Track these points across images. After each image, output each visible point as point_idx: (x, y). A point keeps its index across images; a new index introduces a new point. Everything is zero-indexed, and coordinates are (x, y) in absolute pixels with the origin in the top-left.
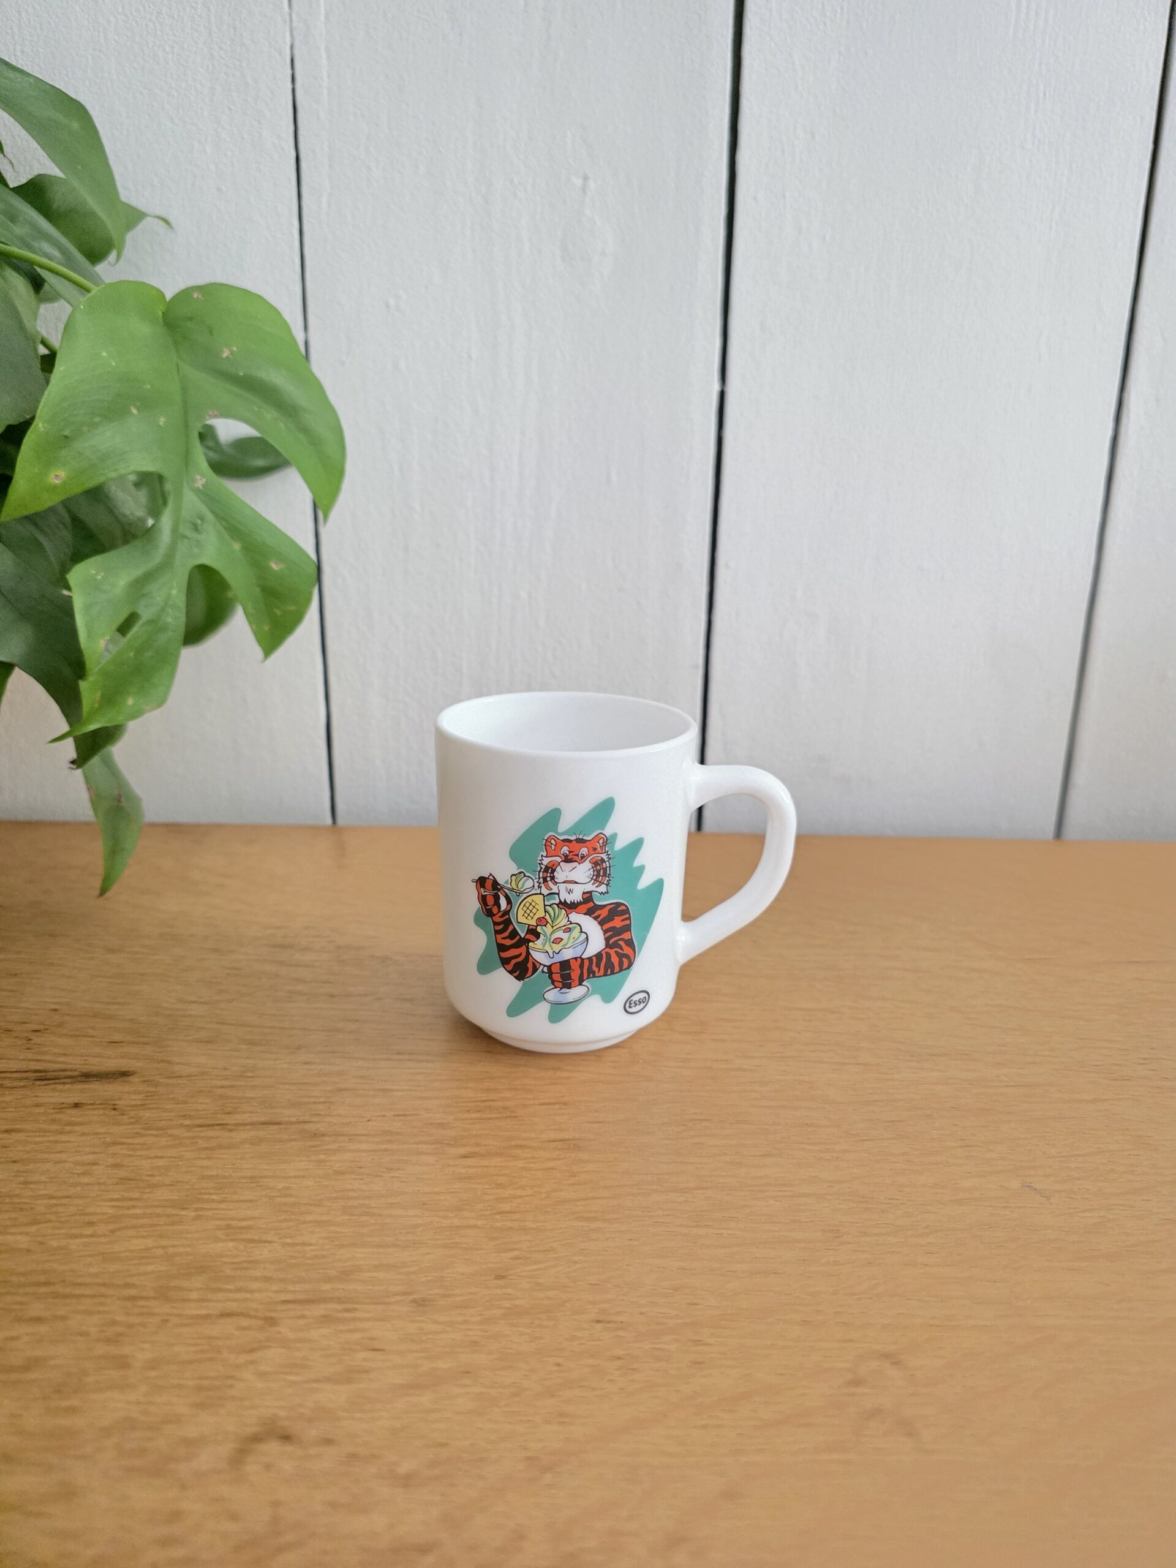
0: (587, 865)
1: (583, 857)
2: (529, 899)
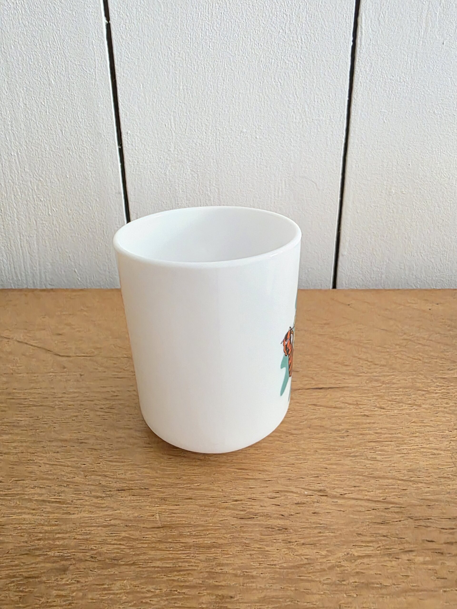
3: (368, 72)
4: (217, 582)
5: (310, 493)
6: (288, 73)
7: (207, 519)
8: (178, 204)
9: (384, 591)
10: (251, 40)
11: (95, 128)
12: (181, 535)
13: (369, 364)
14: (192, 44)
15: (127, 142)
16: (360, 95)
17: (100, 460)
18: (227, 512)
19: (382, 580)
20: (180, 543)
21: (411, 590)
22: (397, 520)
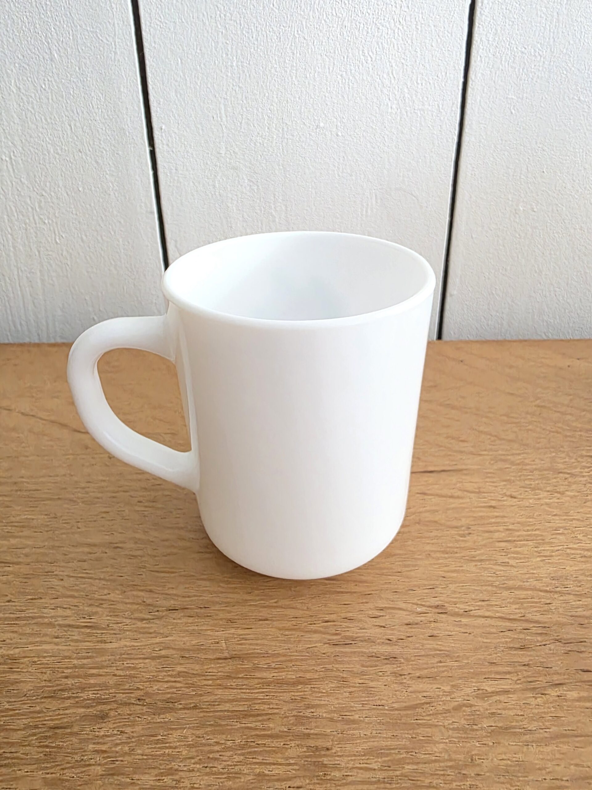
3: (490, 42)
4: (307, 729)
5: (424, 609)
6: (382, 43)
7: (290, 646)
8: (231, 227)
9: (527, 737)
11: (117, 122)
12: (256, 668)
13: (493, 438)
15: (161, 141)
16: (480, 75)
17: (142, 570)
18: (316, 637)
19: (525, 724)
20: (256, 678)
21: (565, 736)
22: (540, 644)
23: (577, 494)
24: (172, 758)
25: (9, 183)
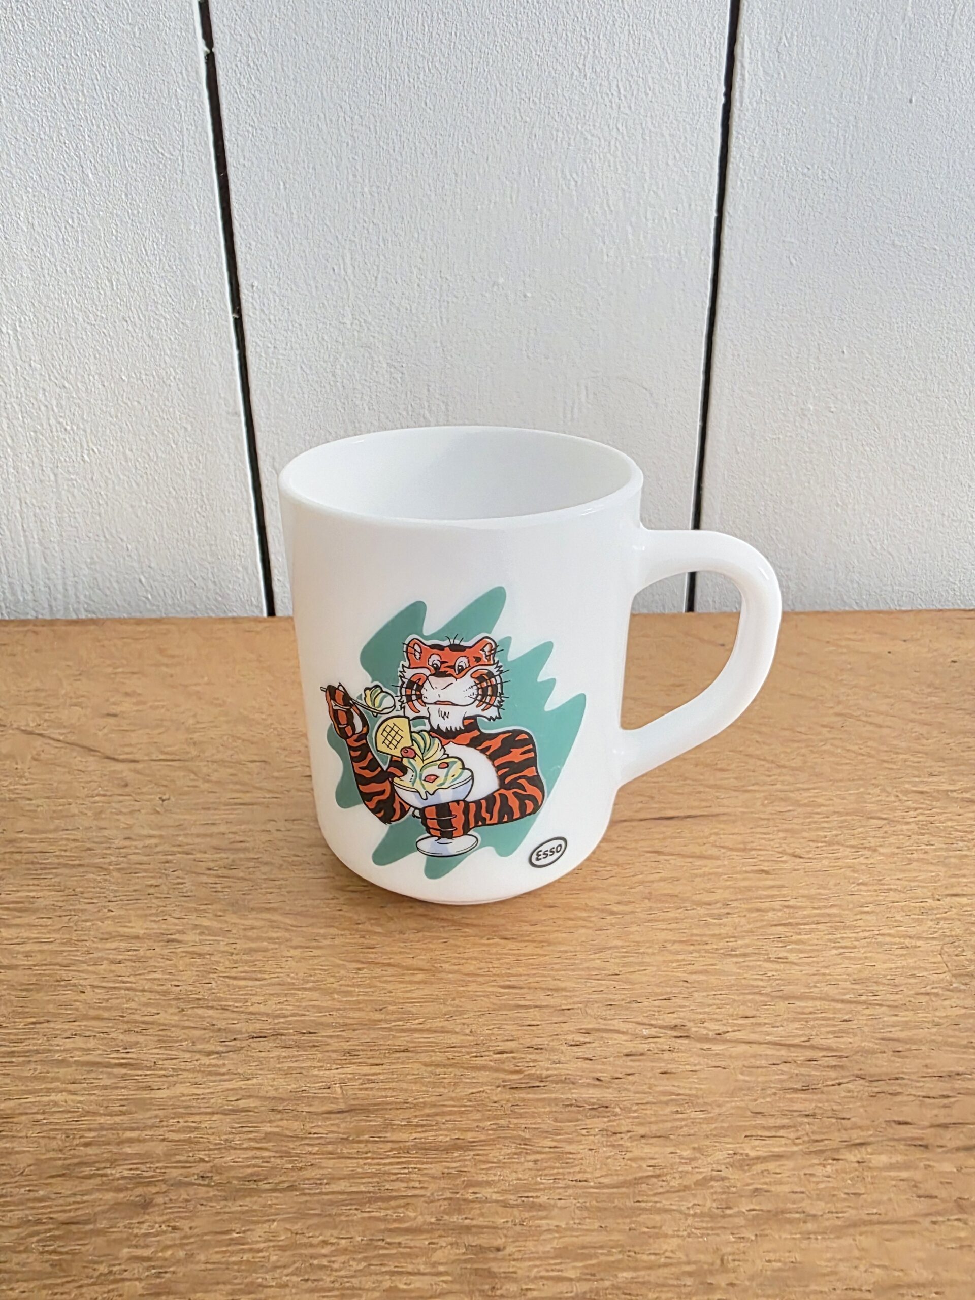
0: (467, 681)
1: (461, 670)
2: (390, 722)
3: (755, 159)
4: (466, 1218)
5: (653, 1032)
6: (591, 160)
7: (442, 1090)
9: (810, 1226)
10: (512, 91)
11: (183, 275)
12: (388, 1126)
13: (767, 765)
14: (388, 98)
15: (253, 304)
16: (741, 208)
17: (212, 976)
18: (483, 1076)
19: (806, 1205)
20: (388, 1142)
21: (865, 1223)
22: (833, 1082)
23: (896, 851)
24: (253, 1267)
25: (11, 367)
